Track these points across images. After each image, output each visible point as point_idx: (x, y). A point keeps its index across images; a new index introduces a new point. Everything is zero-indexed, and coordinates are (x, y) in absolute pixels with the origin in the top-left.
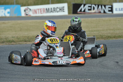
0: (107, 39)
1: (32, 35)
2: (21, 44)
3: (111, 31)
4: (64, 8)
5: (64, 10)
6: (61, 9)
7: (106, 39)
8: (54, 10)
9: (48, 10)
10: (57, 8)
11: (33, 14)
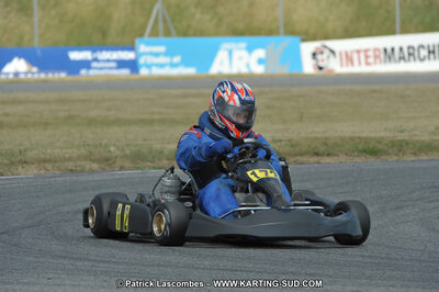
1: (337, 135)
2: (301, 164)
6: (434, 52)
8: (409, 54)
9: (389, 54)
10: (422, 46)
11: (342, 65)
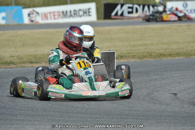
0: (159, 57)
1: (41, 53)
2: (24, 67)
3: (164, 45)
4: (90, 11)
5: (90, 14)
6: (86, 13)
7: (156, 58)
8: (75, 14)
9: (65, 14)
10: (80, 10)
11: (42, 19)
